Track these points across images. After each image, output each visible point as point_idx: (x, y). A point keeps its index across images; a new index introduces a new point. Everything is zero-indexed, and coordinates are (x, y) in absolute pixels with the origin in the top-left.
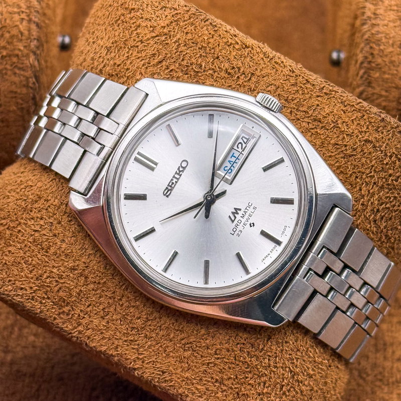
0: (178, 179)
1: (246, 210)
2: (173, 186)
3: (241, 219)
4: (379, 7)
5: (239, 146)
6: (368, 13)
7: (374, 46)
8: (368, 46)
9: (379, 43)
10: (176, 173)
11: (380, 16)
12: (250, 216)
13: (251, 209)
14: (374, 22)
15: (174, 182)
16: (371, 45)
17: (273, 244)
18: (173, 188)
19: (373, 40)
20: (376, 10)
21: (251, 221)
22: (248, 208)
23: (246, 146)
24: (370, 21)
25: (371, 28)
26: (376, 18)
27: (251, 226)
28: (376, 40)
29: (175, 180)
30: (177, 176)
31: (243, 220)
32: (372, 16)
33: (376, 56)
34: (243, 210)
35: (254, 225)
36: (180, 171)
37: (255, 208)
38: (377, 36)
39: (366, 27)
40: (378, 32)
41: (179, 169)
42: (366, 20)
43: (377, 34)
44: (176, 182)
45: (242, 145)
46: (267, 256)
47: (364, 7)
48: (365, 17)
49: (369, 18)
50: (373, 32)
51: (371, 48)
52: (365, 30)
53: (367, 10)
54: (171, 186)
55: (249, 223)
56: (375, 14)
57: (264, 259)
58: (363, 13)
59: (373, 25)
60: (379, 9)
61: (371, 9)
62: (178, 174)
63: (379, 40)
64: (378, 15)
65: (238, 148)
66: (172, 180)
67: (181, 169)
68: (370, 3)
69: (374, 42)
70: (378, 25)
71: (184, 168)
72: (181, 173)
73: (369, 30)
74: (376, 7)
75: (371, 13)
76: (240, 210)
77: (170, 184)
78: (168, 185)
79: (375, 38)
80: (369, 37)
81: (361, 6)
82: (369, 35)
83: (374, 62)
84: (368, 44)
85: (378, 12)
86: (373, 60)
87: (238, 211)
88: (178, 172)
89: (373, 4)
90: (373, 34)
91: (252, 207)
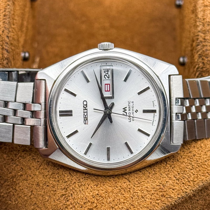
0: (87, 112)
1: (129, 106)
2: (86, 117)
3: (129, 112)
4: (207, 35)
5: (105, 77)
6: (201, 39)
7: (205, 58)
8: (201, 58)
9: (208, 56)
10: (84, 110)
11: (207, 40)
12: (133, 107)
13: (131, 104)
14: (204, 44)
15: (86, 115)
16: (203, 57)
17: (153, 114)
18: (87, 118)
19: (204, 55)
20: (205, 37)
21: (135, 110)
22: (129, 104)
23: (109, 75)
24: (202, 43)
25: (202, 47)
26: (205, 41)
27: (136, 112)
28: (206, 54)
29: (86, 113)
30: (86, 111)
31: (131, 112)
32: (203, 40)
33: (206, 64)
34: (128, 107)
35: (137, 111)
36: (85, 108)
37: (133, 102)
38: (206, 52)
39: (199, 47)
40: (207, 50)
41: (84, 107)
42: (199, 43)
43: (206, 51)
44: (87, 114)
45: (107, 76)
46: (153, 121)
47: (198, 35)
48: (198, 41)
49: (201, 42)
50: (204, 50)
51: (203, 59)
52: (199, 49)
53: (199, 37)
54: (86, 118)
55: (134, 111)
56: (204, 39)
57: (153, 124)
58: (198, 39)
59: (204, 46)
60: (207, 36)
61: (202, 36)
62: (86, 109)
63: (207, 55)
64: (206, 39)
65: (106, 78)
66: (84, 114)
67: (85, 106)
68: (202, 33)
69: (204, 56)
70: (207, 45)
71: (86, 105)
72: (86, 108)
73: (201, 49)
74: (205, 35)
75: (202, 39)
76: (126, 108)
77: (85, 117)
78: (84, 118)
79: (205, 53)
80: (201, 53)
81: (196, 34)
82: (202, 52)
83: (204, 68)
84: (201, 57)
85: (206, 38)
86: (204, 66)
87: (126, 109)
88: (85, 109)
89: (203, 33)
90: (203, 51)
91: (131, 103)
